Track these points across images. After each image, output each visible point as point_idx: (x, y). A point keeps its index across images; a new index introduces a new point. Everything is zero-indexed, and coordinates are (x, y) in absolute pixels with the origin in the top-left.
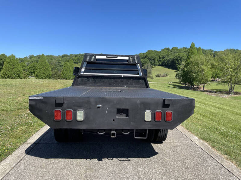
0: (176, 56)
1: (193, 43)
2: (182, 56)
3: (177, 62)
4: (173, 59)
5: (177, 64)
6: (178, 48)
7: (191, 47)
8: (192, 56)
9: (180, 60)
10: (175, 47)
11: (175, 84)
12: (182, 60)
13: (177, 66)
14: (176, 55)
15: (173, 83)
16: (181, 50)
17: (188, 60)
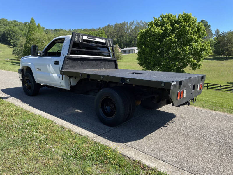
0: (7, 30)
1: (32, 18)
2: (14, 30)
3: (9, 36)
4: (4, 32)
5: (9, 39)
6: (8, 21)
7: (31, 22)
8: (34, 32)
9: (13, 34)
10: (4, 19)
11: (14, 61)
12: (15, 35)
13: (10, 40)
14: (7, 28)
15: (11, 60)
16: (12, 23)
17: (29, 36)
